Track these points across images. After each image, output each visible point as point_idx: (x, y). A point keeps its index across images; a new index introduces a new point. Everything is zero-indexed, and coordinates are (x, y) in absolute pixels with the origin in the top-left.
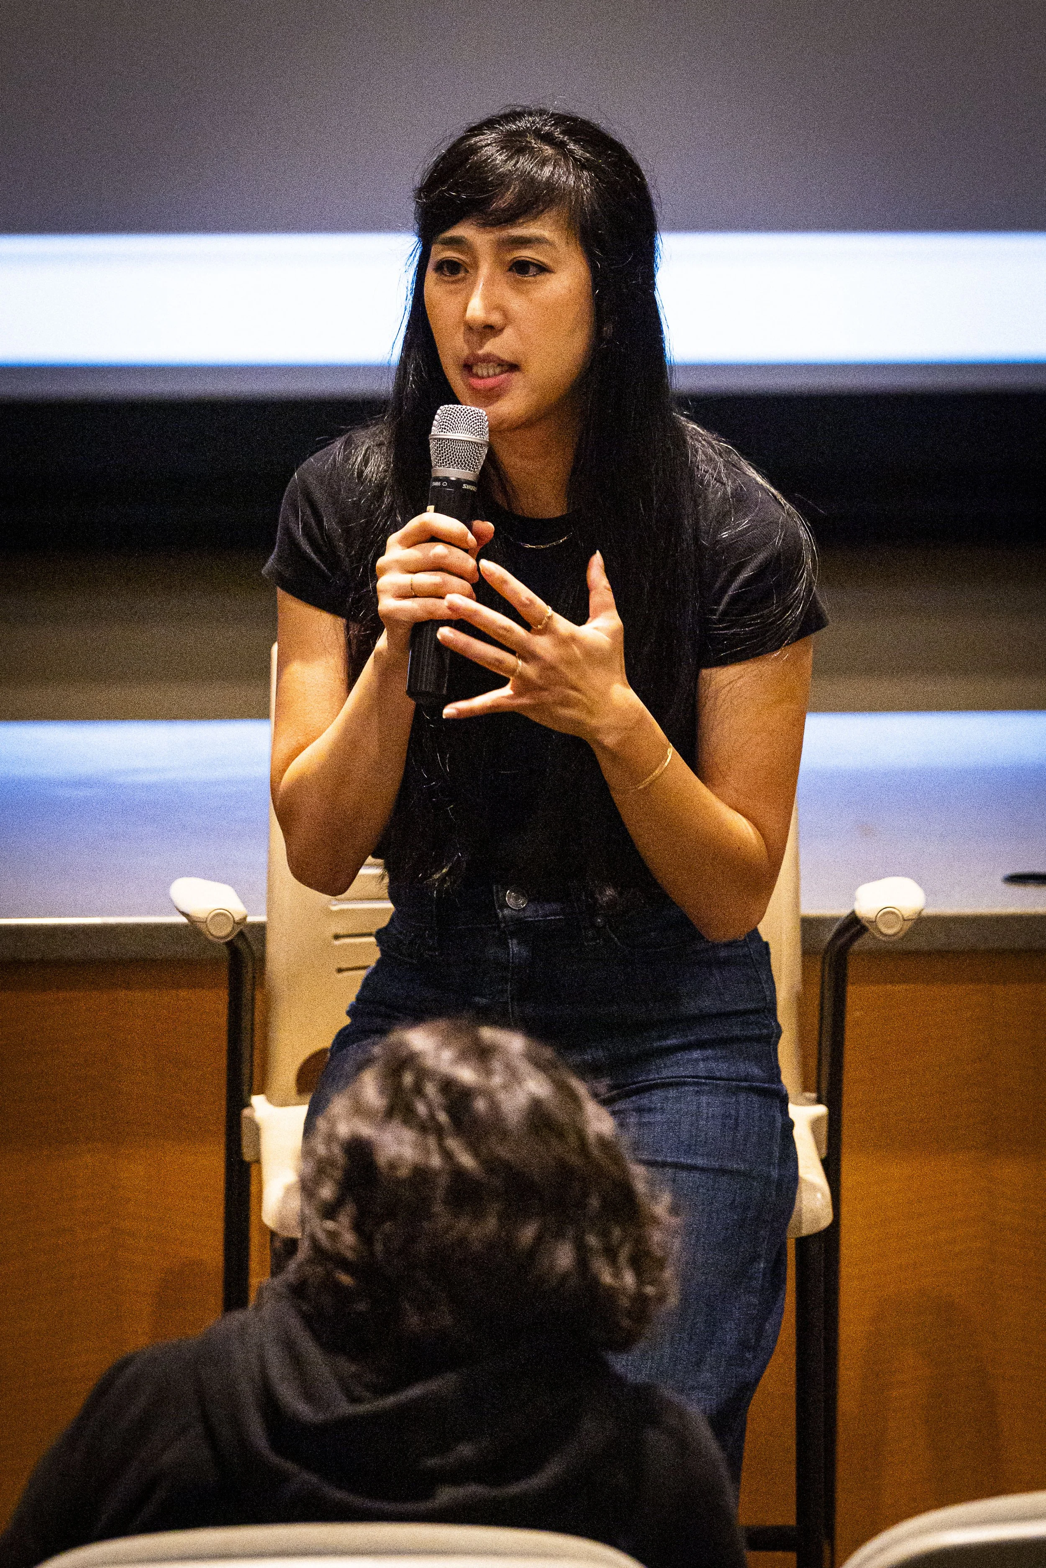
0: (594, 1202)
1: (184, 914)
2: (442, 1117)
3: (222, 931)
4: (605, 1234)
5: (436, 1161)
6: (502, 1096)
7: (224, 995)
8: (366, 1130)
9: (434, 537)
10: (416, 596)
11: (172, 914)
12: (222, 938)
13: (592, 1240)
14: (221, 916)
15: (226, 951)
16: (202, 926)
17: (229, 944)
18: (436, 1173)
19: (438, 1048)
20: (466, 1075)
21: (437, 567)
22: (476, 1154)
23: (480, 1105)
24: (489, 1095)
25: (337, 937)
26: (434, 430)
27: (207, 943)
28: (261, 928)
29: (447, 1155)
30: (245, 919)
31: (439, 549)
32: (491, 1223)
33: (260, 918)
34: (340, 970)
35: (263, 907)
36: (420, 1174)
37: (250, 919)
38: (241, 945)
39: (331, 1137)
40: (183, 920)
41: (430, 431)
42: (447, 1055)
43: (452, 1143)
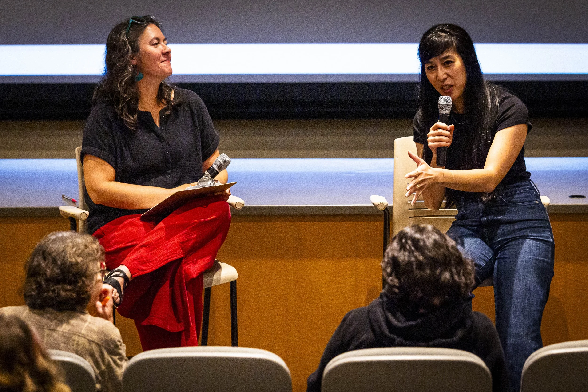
0: (453, 262)
1: (373, 204)
2: (413, 248)
3: (382, 208)
4: (456, 269)
5: (413, 259)
6: (426, 240)
7: (383, 223)
8: (396, 254)
9: (439, 128)
10: (436, 142)
11: (371, 204)
12: (382, 209)
13: (454, 270)
14: (382, 204)
15: (383, 212)
16: (377, 206)
17: (384, 211)
18: (413, 262)
19: (411, 230)
20: (418, 236)
21: (440, 135)
22: (423, 256)
23: (422, 243)
24: (423, 240)
25: (410, 209)
26: (439, 103)
27: (378, 210)
28: (391, 207)
29: (415, 257)
30: (388, 204)
31: (440, 131)
32: (428, 271)
33: (392, 205)
34: (410, 217)
35: (392, 203)
36: (410, 263)
37: (388, 205)
38: (386, 211)
39: (388, 257)
40: (373, 205)
41: (438, 102)
42: (413, 232)
43: (416, 254)
